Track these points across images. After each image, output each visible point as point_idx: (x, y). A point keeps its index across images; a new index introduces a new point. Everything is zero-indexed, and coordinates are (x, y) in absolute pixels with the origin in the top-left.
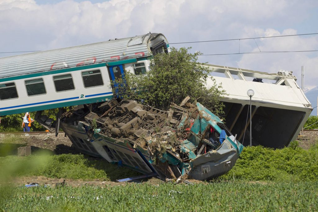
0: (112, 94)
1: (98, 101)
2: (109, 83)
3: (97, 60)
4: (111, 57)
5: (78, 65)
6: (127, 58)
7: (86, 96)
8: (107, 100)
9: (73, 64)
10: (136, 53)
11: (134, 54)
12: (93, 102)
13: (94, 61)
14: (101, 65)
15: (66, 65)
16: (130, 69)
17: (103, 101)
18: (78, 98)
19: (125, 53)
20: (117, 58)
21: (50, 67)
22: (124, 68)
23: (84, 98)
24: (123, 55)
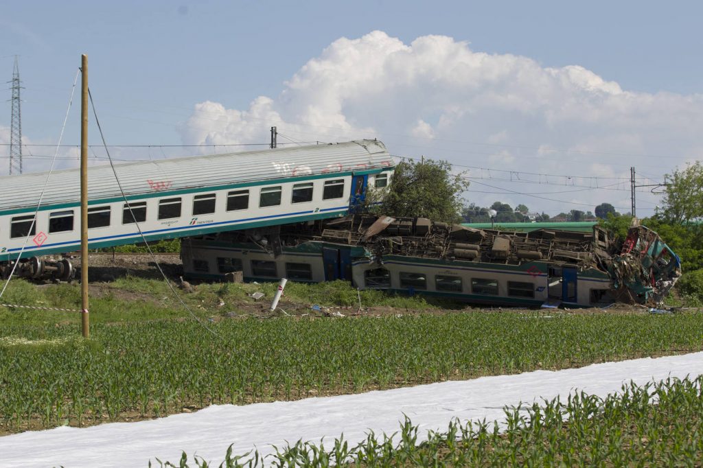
0: (347, 209)
1: (331, 217)
2: (349, 196)
3: (343, 168)
4: (358, 165)
5: (324, 172)
6: (373, 167)
7: (321, 211)
8: (340, 215)
9: (318, 171)
10: (382, 162)
11: (380, 164)
12: (326, 218)
13: (339, 168)
14: (346, 174)
15: (310, 172)
16: (371, 181)
17: (336, 216)
18: (312, 212)
19: (372, 162)
20: (363, 167)
21: (291, 173)
22: (367, 178)
23: (319, 213)
24: (370, 163)
